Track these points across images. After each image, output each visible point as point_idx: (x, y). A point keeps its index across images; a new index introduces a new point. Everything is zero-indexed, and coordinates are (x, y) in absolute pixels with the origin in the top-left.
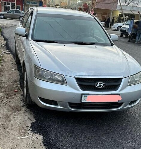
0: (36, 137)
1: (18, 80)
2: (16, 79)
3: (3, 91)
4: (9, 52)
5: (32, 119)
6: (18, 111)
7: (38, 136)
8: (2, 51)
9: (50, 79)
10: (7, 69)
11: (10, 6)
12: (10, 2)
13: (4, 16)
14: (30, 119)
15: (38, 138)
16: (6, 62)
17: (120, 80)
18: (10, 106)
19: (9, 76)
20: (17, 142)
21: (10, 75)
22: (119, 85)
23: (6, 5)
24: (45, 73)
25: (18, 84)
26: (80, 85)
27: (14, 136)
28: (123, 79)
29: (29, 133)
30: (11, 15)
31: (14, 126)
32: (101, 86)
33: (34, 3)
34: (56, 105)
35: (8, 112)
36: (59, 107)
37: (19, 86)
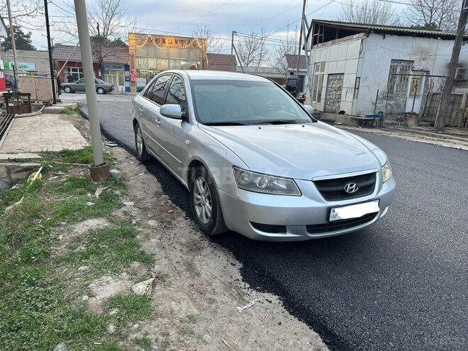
0: (267, 300)
1: (161, 192)
2: (156, 189)
3: (150, 216)
4: (116, 145)
5: (234, 263)
6: (199, 249)
7: (268, 296)
8: (103, 144)
9: (267, 188)
10: (130, 174)
11: (78, 73)
12: (78, 68)
13: (71, 88)
14: (231, 264)
15: (271, 302)
16: (121, 162)
17: (373, 175)
18: (181, 244)
19: (142, 185)
20: (241, 319)
21: (143, 183)
22: (375, 183)
23: (71, 72)
24: (259, 178)
25: (164, 198)
26: (323, 193)
27: (228, 307)
28: (377, 174)
29: (249, 293)
30: (81, 86)
31: (214, 285)
32: (352, 189)
33: (116, 67)
34: (285, 231)
35: (185, 257)
36: (289, 235)
37: (170, 201)
